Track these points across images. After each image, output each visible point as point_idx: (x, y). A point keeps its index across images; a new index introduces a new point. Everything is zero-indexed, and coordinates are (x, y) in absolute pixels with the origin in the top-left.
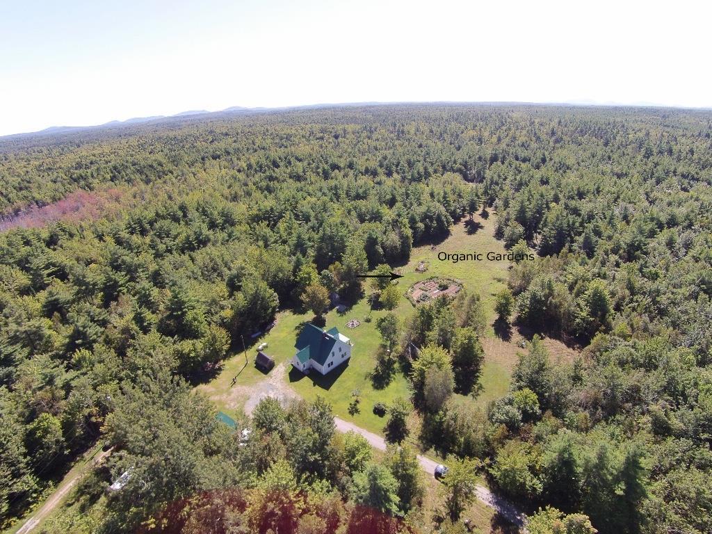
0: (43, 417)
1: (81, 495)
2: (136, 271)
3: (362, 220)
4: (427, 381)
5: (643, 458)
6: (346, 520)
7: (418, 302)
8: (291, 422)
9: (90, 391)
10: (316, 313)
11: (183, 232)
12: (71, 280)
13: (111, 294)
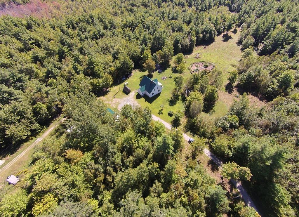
0: (38, 104)
1: (57, 132)
2: (72, 46)
3: (174, 31)
4: (192, 105)
5: (285, 154)
6: (152, 152)
7: (193, 72)
8: (135, 114)
9: (56, 95)
10: (149, 72)
11: (92, 30)
12: (43, 48)
13: (62, 56)
